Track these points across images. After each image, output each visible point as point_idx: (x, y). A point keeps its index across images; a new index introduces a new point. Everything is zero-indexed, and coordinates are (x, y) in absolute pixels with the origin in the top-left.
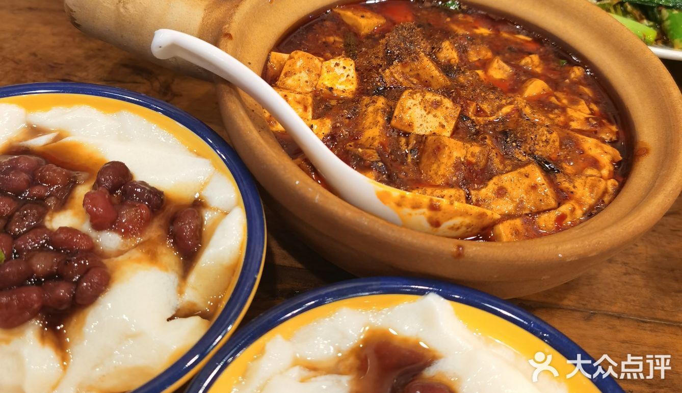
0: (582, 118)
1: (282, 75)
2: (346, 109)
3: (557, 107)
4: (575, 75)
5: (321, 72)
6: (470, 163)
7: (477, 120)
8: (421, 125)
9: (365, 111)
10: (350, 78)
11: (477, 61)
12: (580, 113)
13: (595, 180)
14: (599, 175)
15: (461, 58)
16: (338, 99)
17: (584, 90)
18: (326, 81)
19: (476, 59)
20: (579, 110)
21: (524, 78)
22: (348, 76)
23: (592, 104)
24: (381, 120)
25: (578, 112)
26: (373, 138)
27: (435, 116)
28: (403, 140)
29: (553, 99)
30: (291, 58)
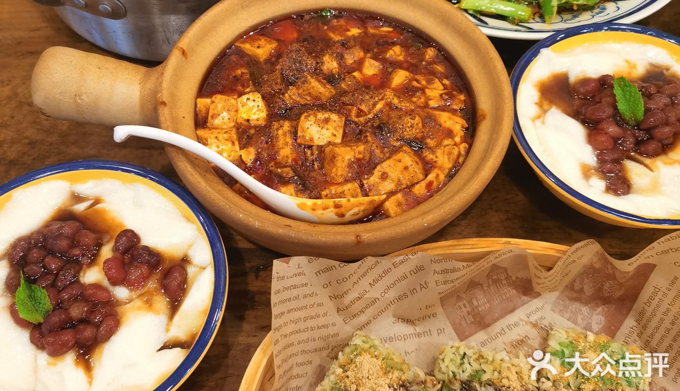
0: (437, 95)
1: (210, 118)
2: (263, 136)
3: (418, 89)
4: (429, 56)
5: (237, 108)
6: (359, 160)
7: (359, 121)
8: (319, 138)
9: (277, 134)
10: (260, 107)
11: (353, 62)
12: (435, 91)
13: (450, 149)
14: (453, 143)
15: (340, 65)
16: (255, 127)
17: (437, 68)
18: (243, 115)
19: (352, 62)
20: (435, 89)
21: (390, 70)
22: (258, 106)
23: (444, 79)
24: (289, 140)
25: (434, 90)
26: (287, 157)
27: (327, 129)
28: (309, 152)
29: (415, 84)
30: (213, 102)
